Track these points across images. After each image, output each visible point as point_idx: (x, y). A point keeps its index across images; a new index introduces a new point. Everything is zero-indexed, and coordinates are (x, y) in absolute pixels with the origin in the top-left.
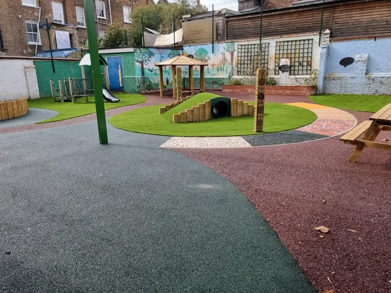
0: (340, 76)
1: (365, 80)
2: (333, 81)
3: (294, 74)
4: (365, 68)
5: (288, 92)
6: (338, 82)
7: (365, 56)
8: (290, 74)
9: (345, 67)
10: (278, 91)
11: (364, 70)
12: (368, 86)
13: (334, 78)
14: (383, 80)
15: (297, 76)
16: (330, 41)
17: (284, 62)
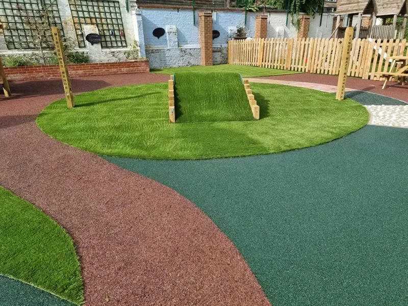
0: (158, 48)
1: (178, 52)
2: (152, 54)
3: (107, 47)
4: (176, 40)
5: (124, 70)
6: (157, 55)
7: (174, 27)
8: (102, 47)
9: (158, 38)
10: (110, 70)
11: (176, 42)
12: (182, 58)
13: (152, 50)
14: (192, 52)
15: (113, 50)
16: (139, 7)
17: (89, 29)
